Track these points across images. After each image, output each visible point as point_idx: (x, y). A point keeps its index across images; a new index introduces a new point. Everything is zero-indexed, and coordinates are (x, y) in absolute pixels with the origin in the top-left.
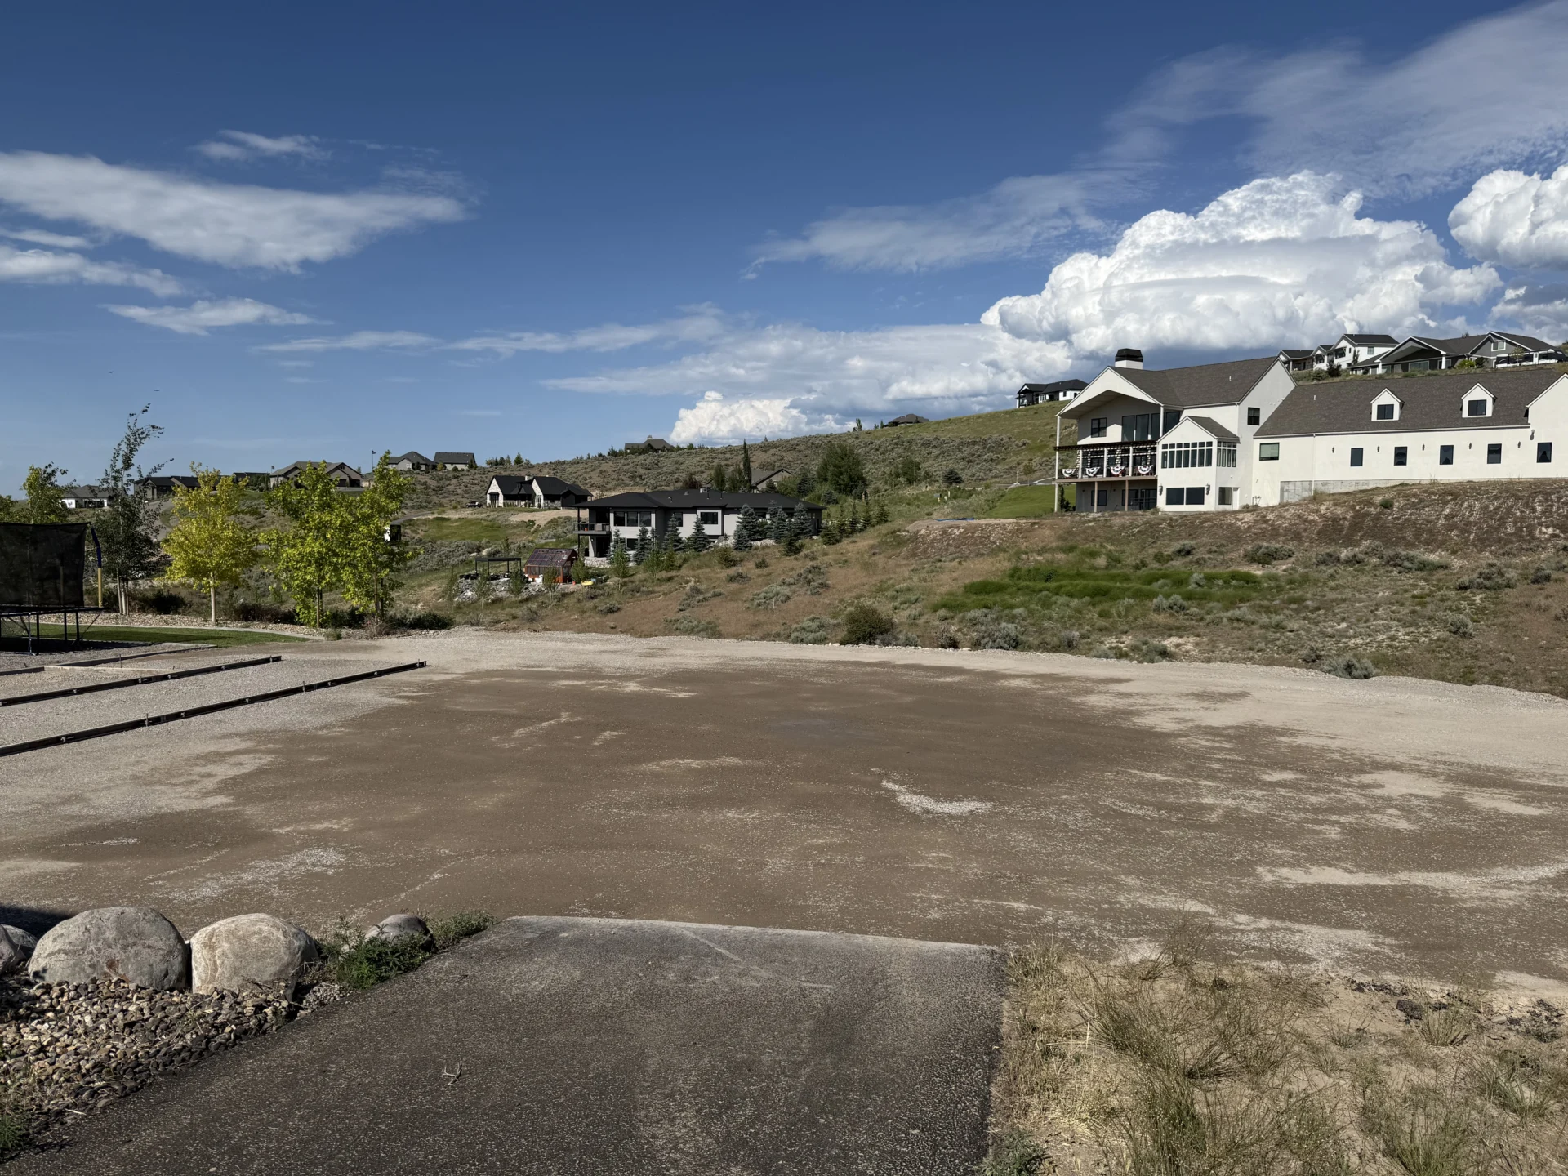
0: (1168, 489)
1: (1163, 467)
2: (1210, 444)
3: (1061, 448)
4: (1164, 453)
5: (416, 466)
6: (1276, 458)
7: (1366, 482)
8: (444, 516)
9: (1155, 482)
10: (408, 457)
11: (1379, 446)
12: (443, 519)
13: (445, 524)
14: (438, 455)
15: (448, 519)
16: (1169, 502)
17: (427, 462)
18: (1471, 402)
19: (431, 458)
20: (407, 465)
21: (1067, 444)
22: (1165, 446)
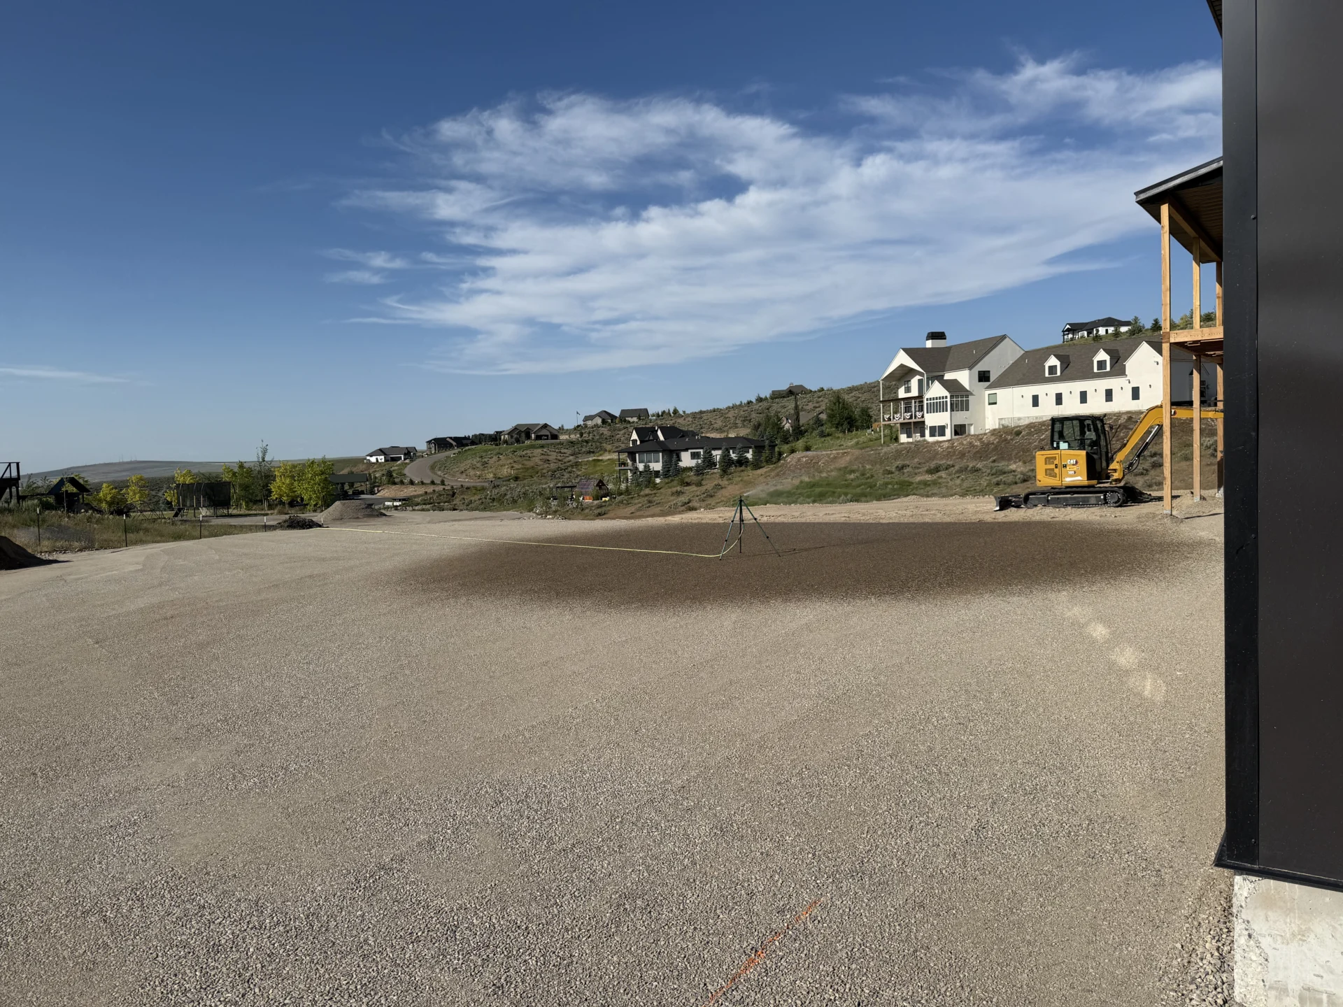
0: (930, 427)
1: (927, 413)
2: (946, 397)
3: (883, 402)
4: (927, 404)
5: (604, 422)
6: (995, 403)
7: (1041, 417)
8: (600, 458)
9: (924, 422)
10: (599, 415)
11: (1047, 391)
12: (599, 460)
13: (599, 463)
14: (623, 411)
15: (601, 460)
16: (932, 435)
17: (613, 417)
18: (1098, 362)
19: (617, 414)
20: (599, 421)
21: (887, 399)
22: (927, 400)
